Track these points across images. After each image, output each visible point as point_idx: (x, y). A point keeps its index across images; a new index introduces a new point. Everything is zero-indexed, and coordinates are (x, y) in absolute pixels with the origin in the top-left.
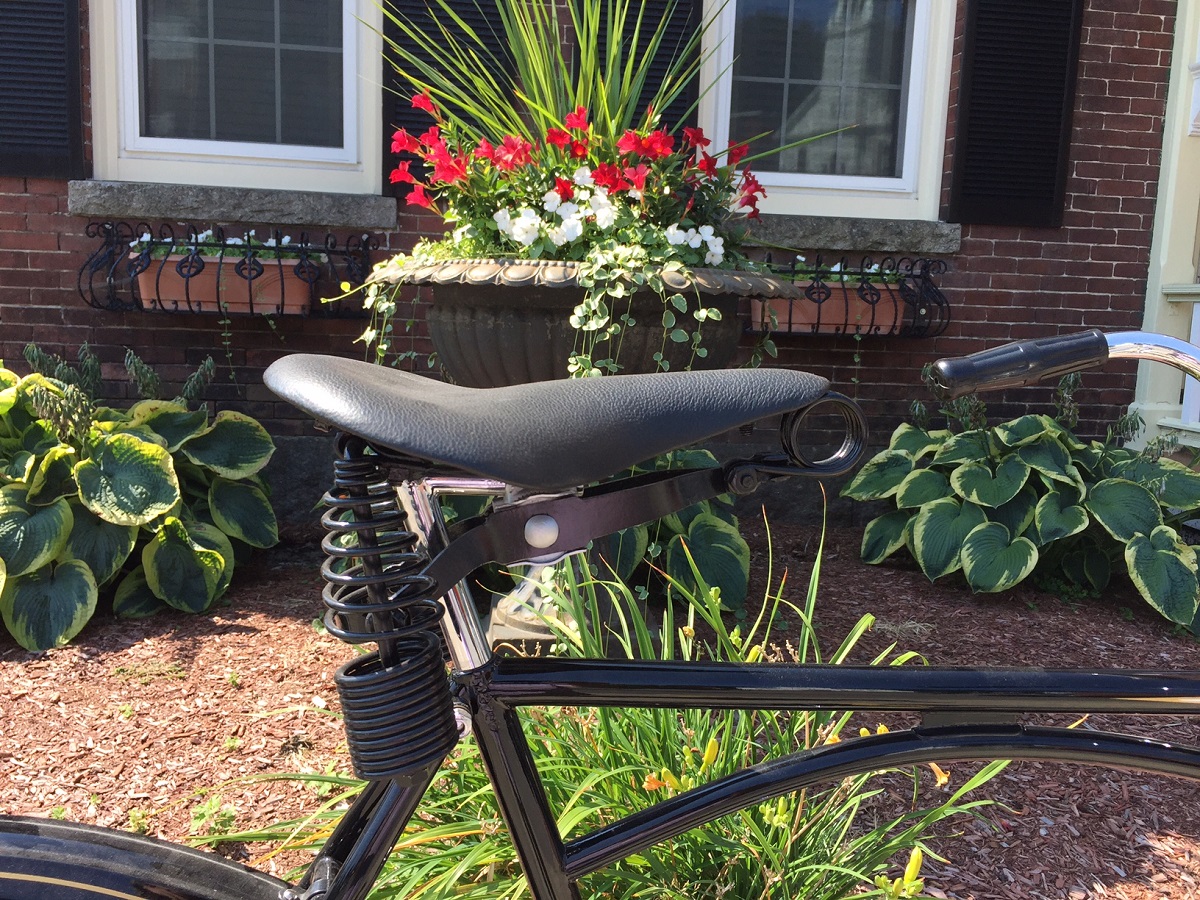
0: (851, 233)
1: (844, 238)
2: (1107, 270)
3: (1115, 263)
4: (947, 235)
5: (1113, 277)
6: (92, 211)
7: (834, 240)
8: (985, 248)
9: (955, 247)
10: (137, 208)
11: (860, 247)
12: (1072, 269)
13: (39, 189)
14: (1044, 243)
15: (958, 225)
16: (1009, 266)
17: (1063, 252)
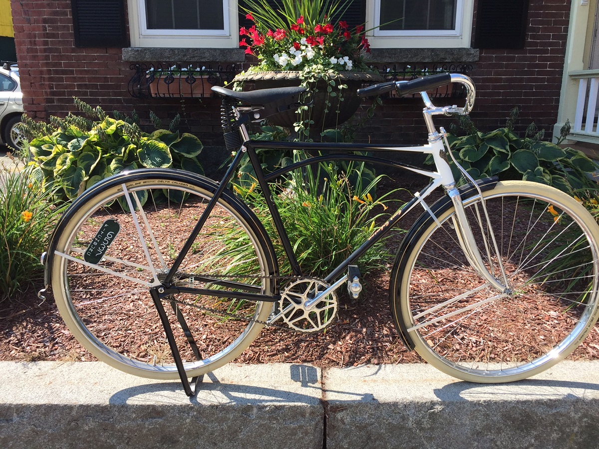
0: (431, 54)
1: (428, 57)
2: (545, 66)
3: (548, 63)
4: (473, 54)
5: (548, 69)
6: (131, 60)
7: (424, 58)
8: (490, 59)
9: (477, 59)
10: (148, 57)
12: (529, 66)
13: (112, 51)
14: (516, 55)
15: (478, 49)
16: (501, 66)
17: (526, 59)
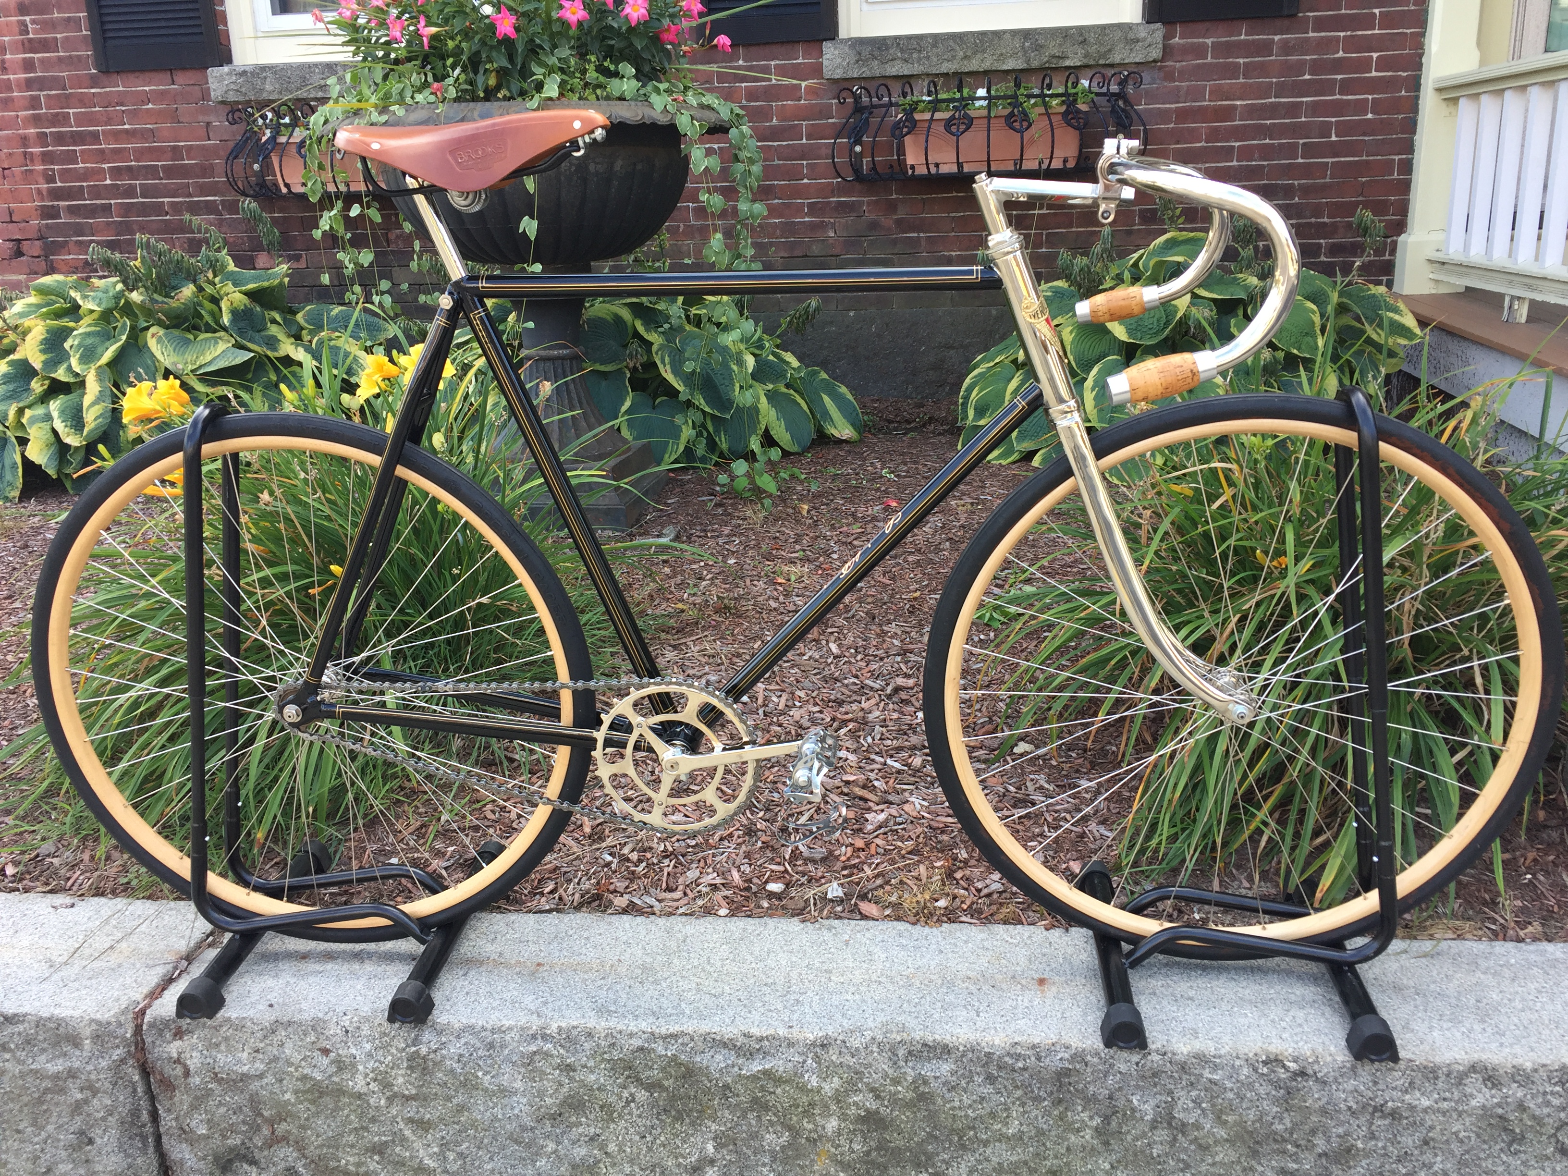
2: (1365, 65)
3: (1375, 55)
4: (1144, 39)
5: (1374, 74)
6: (232, 97)
8: (1200, 51)
9: (1156, 53)
11: (1035, 64)
12: (1316, 67)
13: (183, 79)
14: (1277, 38)
15: (1159, 25)
16: (1232, 71)
17: (1303, 47)
